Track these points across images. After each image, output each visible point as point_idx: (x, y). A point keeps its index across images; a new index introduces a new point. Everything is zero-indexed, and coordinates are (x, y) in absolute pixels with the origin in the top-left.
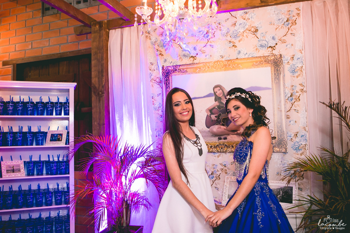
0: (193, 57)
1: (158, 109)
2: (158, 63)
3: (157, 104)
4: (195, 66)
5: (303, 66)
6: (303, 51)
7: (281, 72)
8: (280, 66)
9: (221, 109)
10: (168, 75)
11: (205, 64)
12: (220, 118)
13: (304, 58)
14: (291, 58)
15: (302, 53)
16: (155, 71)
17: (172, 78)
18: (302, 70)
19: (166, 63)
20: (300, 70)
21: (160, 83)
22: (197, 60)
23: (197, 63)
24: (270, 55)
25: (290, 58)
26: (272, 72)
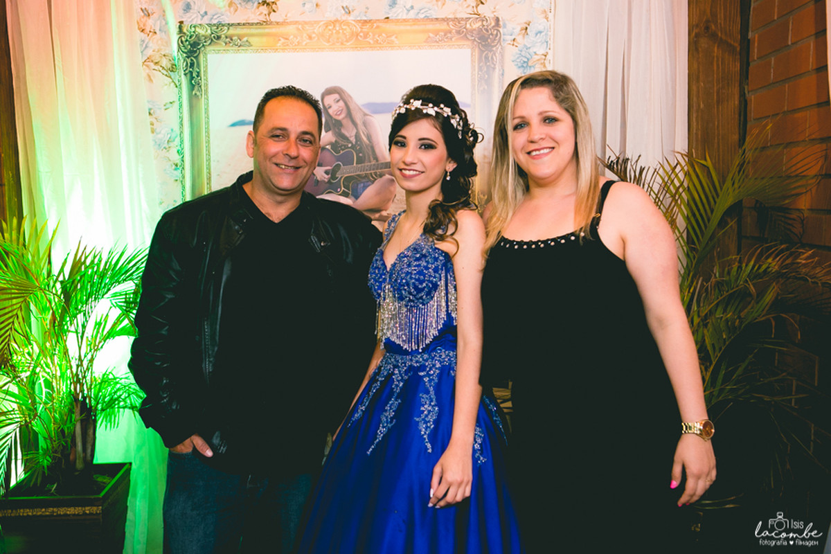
0: (268, 4)
1: (166, 145)
2: (164, 11)
3: (162, 132)
4: (273, 30)
5: (547, 53)
6: (550, 14)
7: (495, 65)
8: (494, 49)
9: (342, 152)
10: (196, 52)
11: (300, 27)
12: (337, 176)
13: (551, 33)
14: (522, 30)
15: (547, 18)
16: (155, 36)
17: (207, 60)
18: (544, 63)
19: (188, 15)
20: (540, 62)
21: (172, 71)
22: (277, 12)
23: (277, 23)
24: (470, 18)
25: (519, 28)
26: (473, 61)
